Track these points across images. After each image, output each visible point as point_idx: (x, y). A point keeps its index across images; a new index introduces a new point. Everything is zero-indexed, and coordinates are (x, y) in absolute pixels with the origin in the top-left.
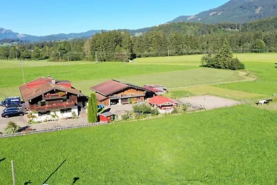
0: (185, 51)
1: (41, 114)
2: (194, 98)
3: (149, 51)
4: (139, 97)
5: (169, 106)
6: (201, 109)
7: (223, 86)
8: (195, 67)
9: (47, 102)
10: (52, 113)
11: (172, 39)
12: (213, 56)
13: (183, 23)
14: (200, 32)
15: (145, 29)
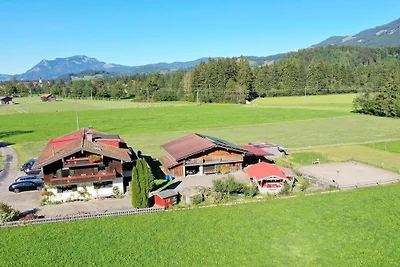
0: (332, 88)
1: (62, 189)
2: (327, 166)
3: (278, 89)
4: (234, 163)
5: (278, 181)
6: (332, 188)
7: (380, 146)
8: (344, 113)
9: (72, 171)
10: (79, 189)
11: (313, 70)
12: (373, 96)
13: (335, 47)
14: (361, 60)
15: (279, 56)
